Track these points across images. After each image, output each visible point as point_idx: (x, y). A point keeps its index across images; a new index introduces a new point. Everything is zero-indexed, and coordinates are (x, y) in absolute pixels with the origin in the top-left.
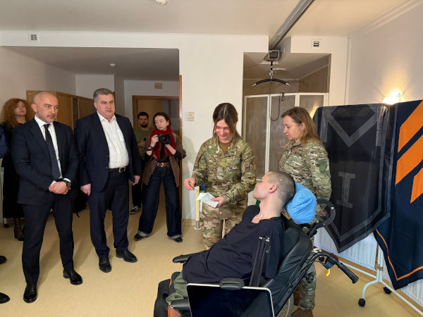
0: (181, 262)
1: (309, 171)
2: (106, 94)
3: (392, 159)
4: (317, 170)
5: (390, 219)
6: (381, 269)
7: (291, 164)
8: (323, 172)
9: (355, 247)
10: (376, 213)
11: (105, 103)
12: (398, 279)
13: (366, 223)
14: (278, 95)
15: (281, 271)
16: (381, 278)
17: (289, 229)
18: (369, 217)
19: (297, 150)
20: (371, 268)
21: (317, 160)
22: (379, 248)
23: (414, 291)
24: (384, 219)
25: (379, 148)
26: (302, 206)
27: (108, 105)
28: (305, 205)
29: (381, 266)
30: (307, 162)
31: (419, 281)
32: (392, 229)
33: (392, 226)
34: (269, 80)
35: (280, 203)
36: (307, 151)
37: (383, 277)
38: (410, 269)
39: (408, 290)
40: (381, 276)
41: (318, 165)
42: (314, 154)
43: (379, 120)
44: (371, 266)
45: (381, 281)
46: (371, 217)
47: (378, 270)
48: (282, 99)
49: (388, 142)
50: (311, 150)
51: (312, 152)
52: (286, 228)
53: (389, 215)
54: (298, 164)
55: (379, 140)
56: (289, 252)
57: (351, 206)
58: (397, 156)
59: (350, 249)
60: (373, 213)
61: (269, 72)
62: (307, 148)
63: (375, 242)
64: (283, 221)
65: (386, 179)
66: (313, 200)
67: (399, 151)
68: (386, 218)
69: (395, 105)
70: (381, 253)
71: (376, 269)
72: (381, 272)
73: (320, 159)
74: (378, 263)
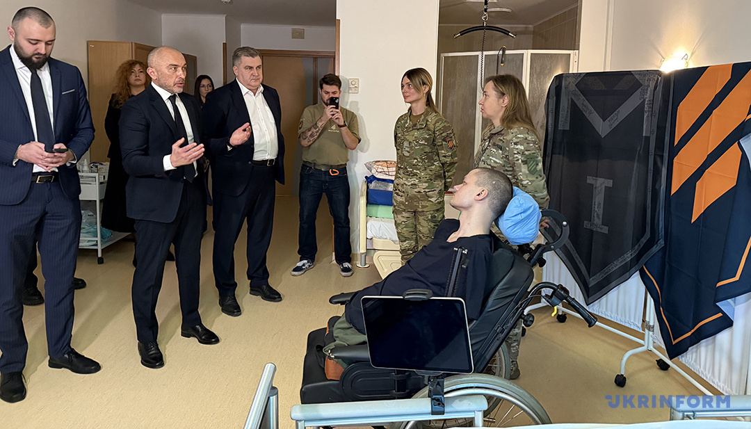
0: (342, 303)
1: (513, 170)
2: (252, 56)
3: (666, 155)
4: (524, 169)
5: (664, 249)
6: (651, 328)
7: (489, 162)
8: (532, 172)
9: (613, 295)
10: (644, 240)
11: (251, 68)
12: (674, 343)
13: (628, 257)
14: (496, 53)
15: (487, 309)
16: (651, 342)
17: (500, 250)
18: (633, 246)
19: (496, 139)
20: (636, 328)
21: (523, 154)
22: (649, 296)
23: (698, 360)
24: (655, 249)
25: (648, 138)
26: (519, 217)
27: (254, 71)
28: (524, 215)
29: (651, 324)
30: (510, 158)
31: (703, 342)
32: (667, 266)
33: (667, 260)
34: (481, 28)
35: (490, 215)
36: (509, 142)
37: (653, 341)
38: (691, 325)
39: (689, 358)
40: (651, 339)
41: (525, 162)
42: (519, 146)
43: (648, 96)
44: (636, 324)
45: (651, 348)
46: (636, 247)
47: (646, 330)
48: (500, 60)
49: (661, 129)
50: (515, 140)
51: (516, 144)
52: (496, 249)
53: (662, 242)
54: (498, 161)
55: (648, 128)
56: (499, 283)
57: (605, 230)
58: (674, 151)
59: (604, 298)
60: (638, 241)
61: (483, 15)
62: (509, 137)
63: (643, 287)
64: (493, 240)
65: (657, 187)
66: (535, 209)
67: (676, 144)
68: (658, 248)
69: (670, 75)
70: (651, 302)
71: (644, 330)
72: (651, 333)
73: (527, 153)
74: (647, 319)
